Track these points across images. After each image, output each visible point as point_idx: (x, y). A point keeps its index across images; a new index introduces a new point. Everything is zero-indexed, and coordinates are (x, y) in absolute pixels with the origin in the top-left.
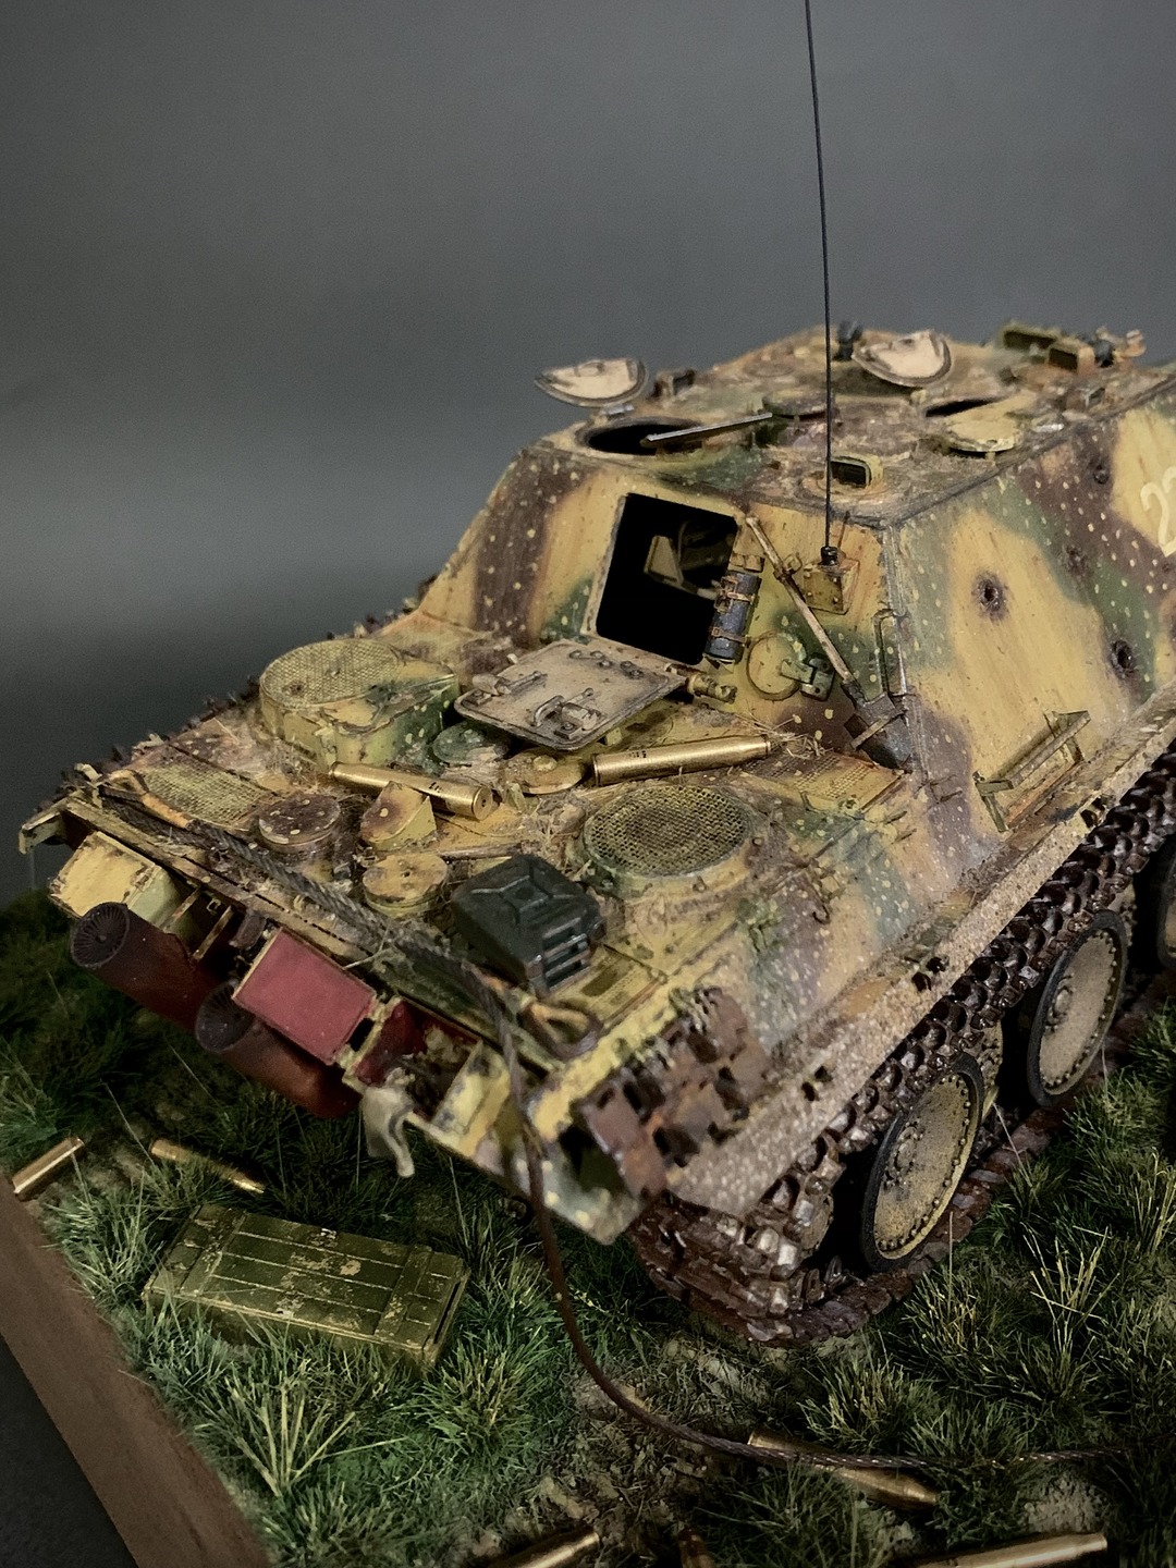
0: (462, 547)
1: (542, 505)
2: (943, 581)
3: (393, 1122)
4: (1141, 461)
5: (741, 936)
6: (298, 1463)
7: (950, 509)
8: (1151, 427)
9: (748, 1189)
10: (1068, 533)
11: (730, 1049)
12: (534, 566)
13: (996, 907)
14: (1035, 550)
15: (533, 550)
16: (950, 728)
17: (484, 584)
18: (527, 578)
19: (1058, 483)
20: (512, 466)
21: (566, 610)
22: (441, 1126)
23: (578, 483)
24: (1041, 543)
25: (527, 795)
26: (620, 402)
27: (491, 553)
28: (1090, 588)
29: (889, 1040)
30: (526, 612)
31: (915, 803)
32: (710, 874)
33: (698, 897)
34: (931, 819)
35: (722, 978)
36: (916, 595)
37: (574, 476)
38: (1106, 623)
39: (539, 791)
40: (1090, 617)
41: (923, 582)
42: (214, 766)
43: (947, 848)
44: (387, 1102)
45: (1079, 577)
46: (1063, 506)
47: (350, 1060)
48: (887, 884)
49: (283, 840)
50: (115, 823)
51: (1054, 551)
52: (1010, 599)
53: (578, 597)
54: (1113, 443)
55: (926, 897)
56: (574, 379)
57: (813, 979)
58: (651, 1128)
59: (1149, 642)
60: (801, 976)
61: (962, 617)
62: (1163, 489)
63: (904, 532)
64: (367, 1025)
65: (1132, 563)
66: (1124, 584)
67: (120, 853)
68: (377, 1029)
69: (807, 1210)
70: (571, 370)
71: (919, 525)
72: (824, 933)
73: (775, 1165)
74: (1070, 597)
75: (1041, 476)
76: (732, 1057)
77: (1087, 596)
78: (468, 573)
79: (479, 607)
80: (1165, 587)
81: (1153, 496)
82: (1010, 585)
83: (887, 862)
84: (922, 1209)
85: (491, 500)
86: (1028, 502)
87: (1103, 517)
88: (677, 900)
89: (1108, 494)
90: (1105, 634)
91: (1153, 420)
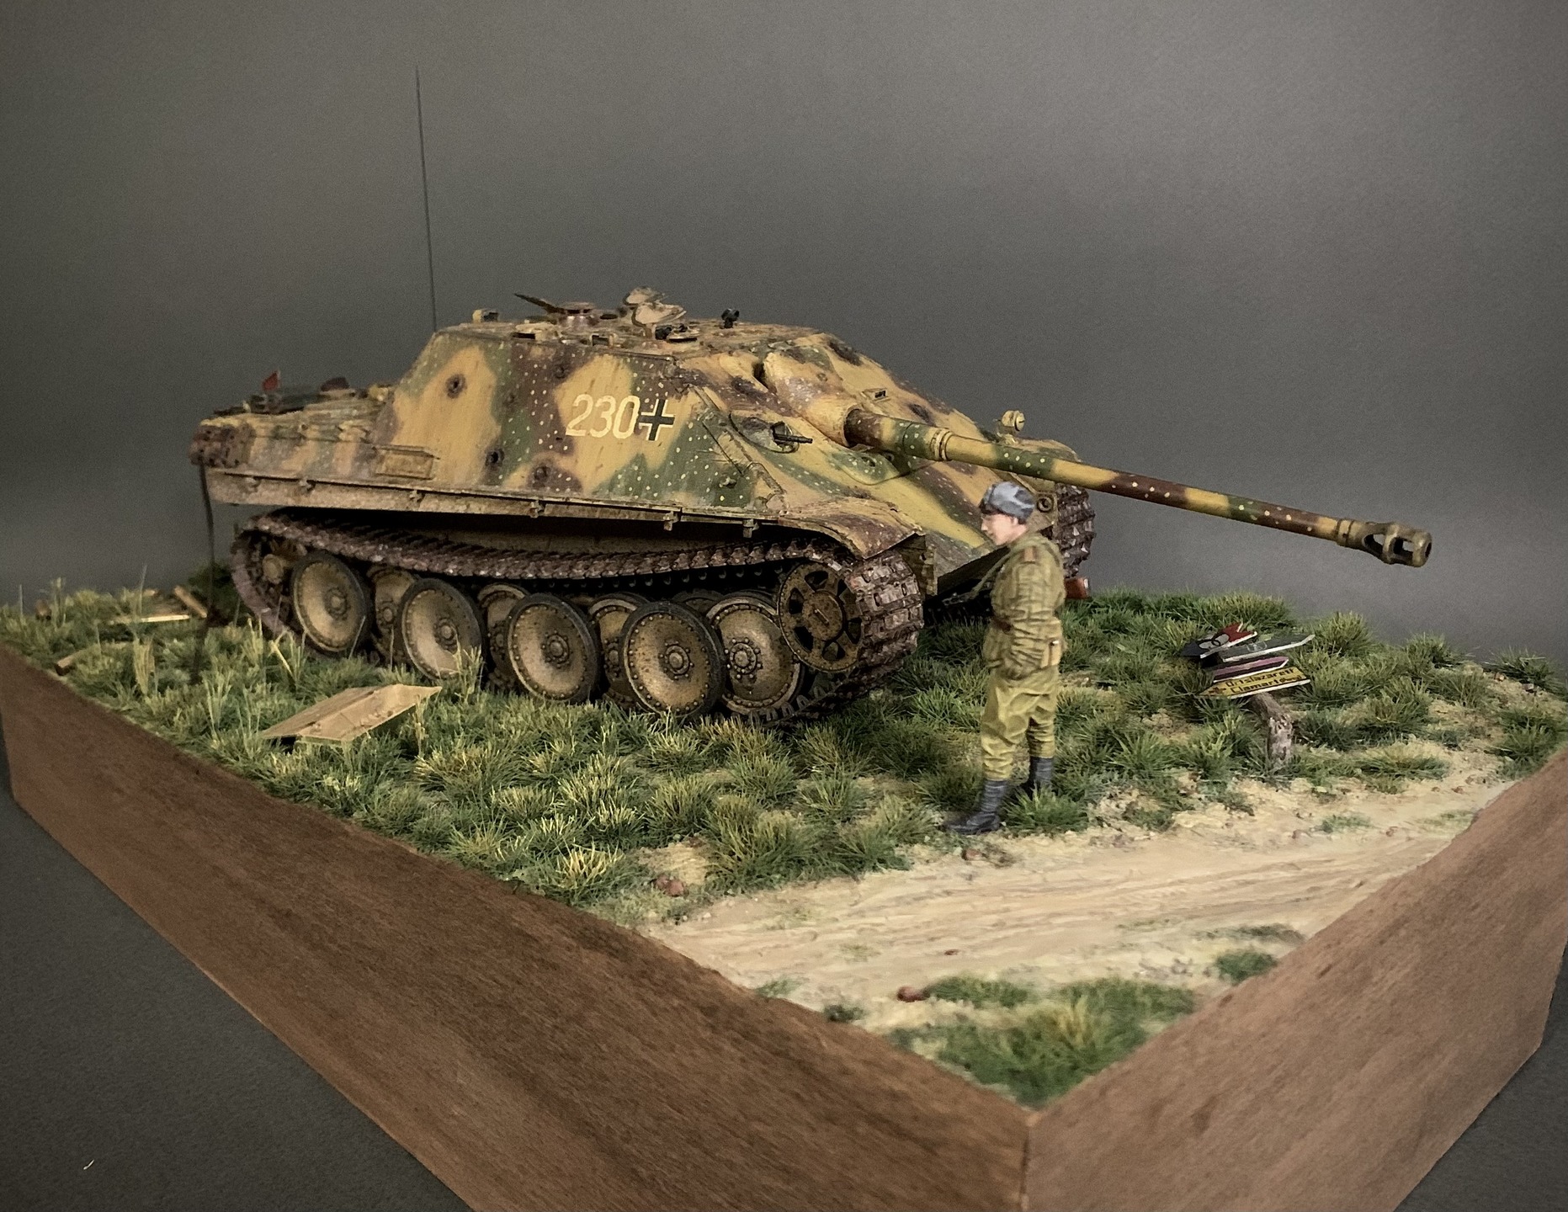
2: (440, 366)
4: (593, 382)
5: (274, 425)
7: (468, 340)
8: (616, 369)
11: (235, 444)
14: (493, 382)
19: (533, 362)
24: (498, 381)
28: (508, 417)
34: (359, 446)
35: (261, 431)
36: (425, 363)
38: (502, 437)
40: (497, 430)
43: (355, 461)
45: (506, 409)
46: (526, 374)
48: (328, 453)
51: (503, 389)
52: (464, 393)
54: (583, 364)
55: (336, 469)
59: (518, 464)
60: (281, 454)
61: (434, 388)
62: (595, 402)
63: (439, 337)
65: (542, 423)
66: (528, 429)
71: (450, 338)
74: (492, 414)
75: (526, 354)
77: (502, 419)
80: (551, 447)
81: (585, 403)
82: (468, 388)
83: (334, 447)
86: (509, 361)
87: (545, 392)
89: (557, 384)
90: (497, 441)
91: (621, 367)
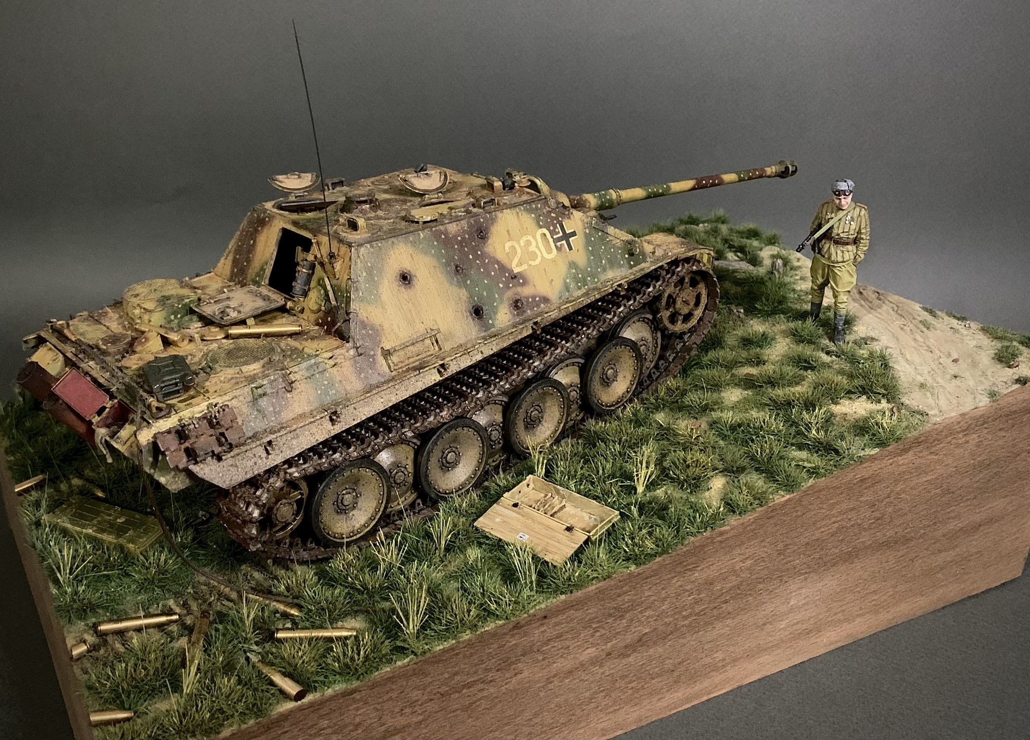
0: (230, 247)
1: (256, 231)
2: (381, 270)
3: (102, 438)
4: (508, 231)
5: (247, 390)
6: (70, 574)
7: (390, 242)
8: (519, 217)
9: (231, 480)
10: (456, 258)
11: (227, 426)
12: (251, 256)
13: (382, 400)
14: (434, 262)
15: (251, 249)
16: (372, 328)
17: (235, 262)
18: (249, 261)
19: (455, 236)
20: (249, 214)
21: (258, 275)
22: (115, 441)
23: (268, 222)
24: (438, 259)
25: (203, 340)
26: (302, 191)
27: (238, 251)
28: (465, 281)
29: (314, 441)
30: (246, 275)
31: (347, 354)
32: (245, 368)
33: (238, 376)
34: (355, 361)
35: (234, 403)
36: (364, 274)
37: (267, 219)
38: (471, 297)
39: (208, 338)
40: (464, 293)
41: (370, 271)
42: (101, 323)
43: (360, 374)
44: (102, 433)
45: (459, 277)
46: (456, 247)
47: (96, 419)
48: (326, 382)
49: (105, 347)
50: (54, 341)
51: (447, 264)
52: (416, 281)
53: (263, 269)
54: (493, 224)
55: (345, 390)
56: (286, 180)
57: (279, 413)
58: (183, 447)
59: (496, 307)
60: (274, 409)
61: (388, 286)
62: (519, 244)
63: (362, 250)
64: (104, 408)
65: (493, 273)
66: (486, 282)
67: (51, 349)
68: (107, 410)
69: (267, 498)
70: (285, 176)
71: (372, 246)
72: (289, 395)
73: (246, 473)
74: (452, 284)
75: (446, 233)
76: (227, 430)
77: (462, 284)
78: (231, 258)
79: (232, 271)
80: (511, 285)
81: (513, 247)
82: (418, 275)
83: (328, 375)
84: (357, 526)
85: (241, 228)
86: (435, 243)
87: (479, 253)
88: (230, 376)
89: (484, 244)
90: (469, 301)
91: (520, 214)
